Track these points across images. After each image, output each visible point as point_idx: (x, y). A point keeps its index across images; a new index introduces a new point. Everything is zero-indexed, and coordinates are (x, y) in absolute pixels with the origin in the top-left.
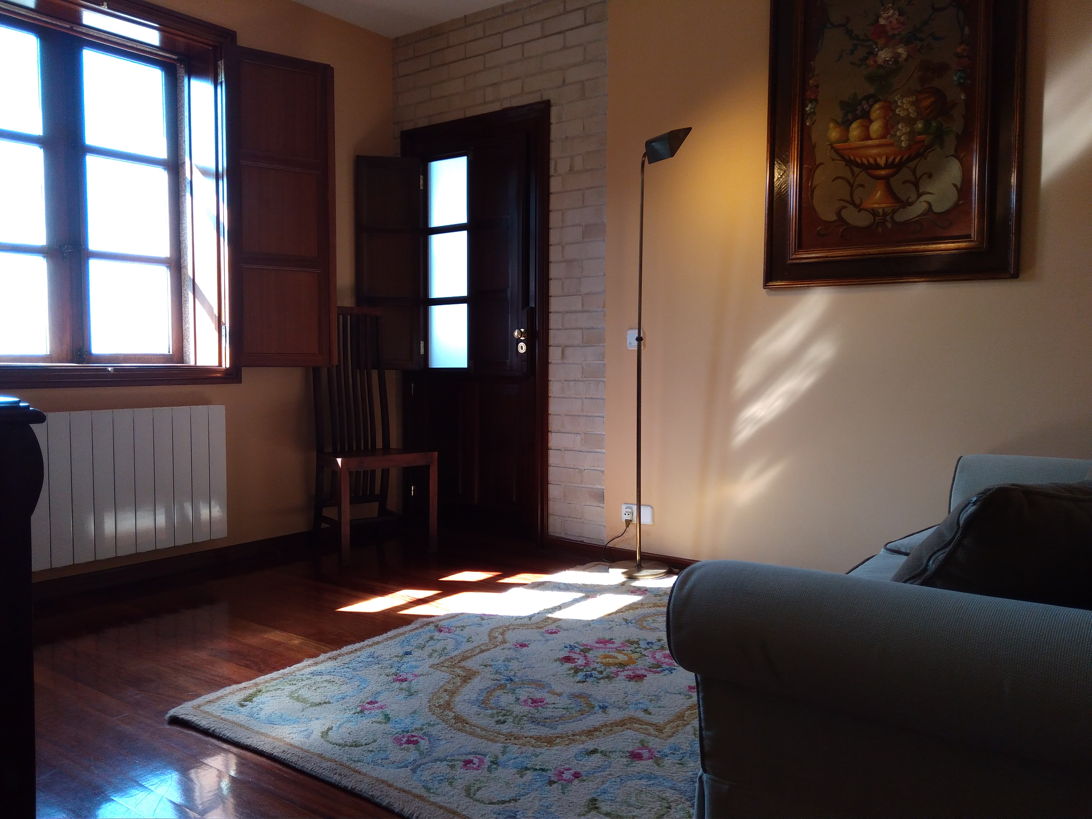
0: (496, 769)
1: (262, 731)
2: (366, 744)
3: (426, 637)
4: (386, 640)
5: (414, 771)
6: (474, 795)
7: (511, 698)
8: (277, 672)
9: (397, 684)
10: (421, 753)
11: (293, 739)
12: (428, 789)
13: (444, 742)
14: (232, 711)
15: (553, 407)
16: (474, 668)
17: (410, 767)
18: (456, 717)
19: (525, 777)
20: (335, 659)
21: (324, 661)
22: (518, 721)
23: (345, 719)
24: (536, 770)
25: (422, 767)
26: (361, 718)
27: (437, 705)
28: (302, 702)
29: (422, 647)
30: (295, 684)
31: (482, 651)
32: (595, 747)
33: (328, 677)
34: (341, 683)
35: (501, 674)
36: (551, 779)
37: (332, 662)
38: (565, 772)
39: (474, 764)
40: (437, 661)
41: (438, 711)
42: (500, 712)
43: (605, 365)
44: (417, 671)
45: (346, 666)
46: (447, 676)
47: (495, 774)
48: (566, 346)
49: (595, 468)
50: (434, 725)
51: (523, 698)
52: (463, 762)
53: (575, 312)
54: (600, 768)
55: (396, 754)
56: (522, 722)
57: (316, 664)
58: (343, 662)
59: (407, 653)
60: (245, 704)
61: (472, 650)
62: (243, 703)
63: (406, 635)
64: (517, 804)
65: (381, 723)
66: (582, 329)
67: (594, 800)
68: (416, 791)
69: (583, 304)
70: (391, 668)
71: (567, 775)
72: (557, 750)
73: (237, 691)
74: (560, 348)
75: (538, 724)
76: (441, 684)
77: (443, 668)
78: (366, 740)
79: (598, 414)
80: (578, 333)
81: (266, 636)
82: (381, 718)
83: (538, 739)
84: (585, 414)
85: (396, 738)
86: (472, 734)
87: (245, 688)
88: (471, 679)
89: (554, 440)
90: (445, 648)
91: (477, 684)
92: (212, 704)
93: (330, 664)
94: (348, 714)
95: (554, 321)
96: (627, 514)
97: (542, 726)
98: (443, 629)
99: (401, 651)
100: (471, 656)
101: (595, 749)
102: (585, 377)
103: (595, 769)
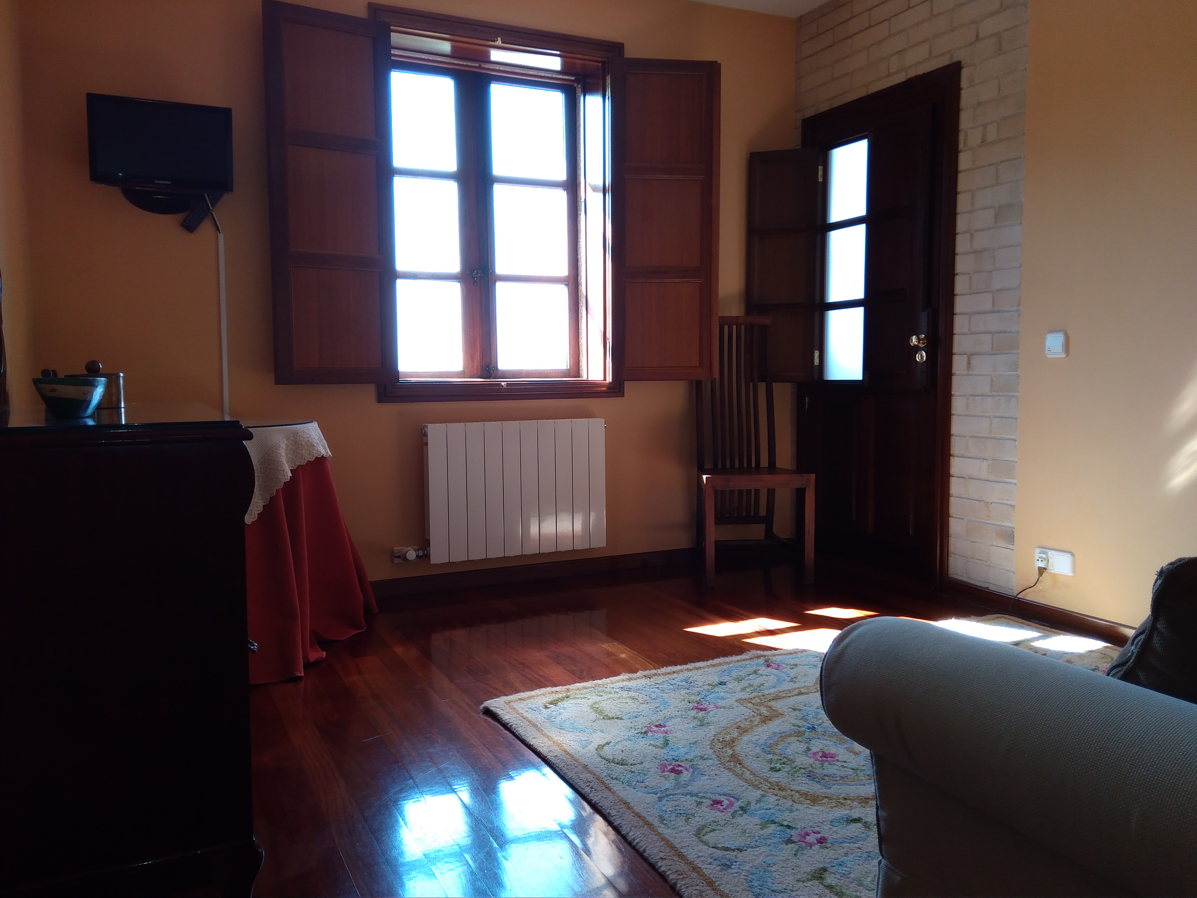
0: (741, 815)
1: (549, 734)
2: (631, 765)
3: (750, 669)
4: (709, 667)
5: (660, 799)
6: (704, 835)
7: (803, 747)
8: (592, 682)
9: (693, 713)
10: (678, 784)
11: (570, 746)
12: (662, 819)
13: (706, 777)
14: (535, 711)
15: (957, 427)
16: (781, 710)
17: (658, 795)
18: (733, 756)
19: (766, 830)
20: (650, 678)
21: (639, 678)
22: (794, 772)
23: (626, 737)
24: (782, 825)
25: (669, 797)
26: (641, 739)
27: (721, 740)
28: (598, 713)
29: (739, 680)
30: (602, 696)
31: (800, 694)
32: (861, 816)
33: (632, 694)
34: (642, 702)
35: (806, 720)
36: (792, 838)
37: (646, 680)
38: (812, 834)
39: (721, 806)
40: (747, 696)
41: (719, 746)
42: (780, 760)
43: (1018, 376)
44: (721, 703)
45: (657, 686)
46: (748, 712)
47: (738, 820)
48: (973, 354)
49: (1004, 502)
50: (707, 759)
51: (814, 749)
52: (713, 801)
53: (985, 312)
54: (854, 839)
55: (654, 780)
56: (797, 774)
57: (630, 679)
58: (656, 682)
59: (722, 683)
60: (549, 707)
61: (790, 691)
62: (548, 705)
63: (731, 665)
64: (740, 855)
65: (657, 747)
66: (991, 333)
67: (825, 870)
68: (649, 819)
69: (993, 302)
70: (698, 695)
71: (811, 839)
72: (817, 810)
73: (549, 693)
74: (966, 356)
75: (813, 779)
76: (737, 720)
77: (749, 704)
78: (634, 760)
79: (1010, 437)
80: (987, 338)
81: (603, 646)
82: (660, 742)
83: (805, 795)
84: (994, 435)
85: (662, 764)
86: (740, 776)
87: (557, 691)
88: (771, 720)
89: (957, 466)
90: (762, 685)
91: (775, 726)
92: (522, 701)
93: (644, 681)
94: (633, 732)
95: (960, 324)
96: (1040, 560)
97: (817, 782)
98: (772, 664)
99: (716, 679)
100: (786, 697)
101: (860, 818)
102: (994, 391)
103: (847, 839)
